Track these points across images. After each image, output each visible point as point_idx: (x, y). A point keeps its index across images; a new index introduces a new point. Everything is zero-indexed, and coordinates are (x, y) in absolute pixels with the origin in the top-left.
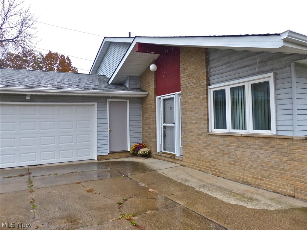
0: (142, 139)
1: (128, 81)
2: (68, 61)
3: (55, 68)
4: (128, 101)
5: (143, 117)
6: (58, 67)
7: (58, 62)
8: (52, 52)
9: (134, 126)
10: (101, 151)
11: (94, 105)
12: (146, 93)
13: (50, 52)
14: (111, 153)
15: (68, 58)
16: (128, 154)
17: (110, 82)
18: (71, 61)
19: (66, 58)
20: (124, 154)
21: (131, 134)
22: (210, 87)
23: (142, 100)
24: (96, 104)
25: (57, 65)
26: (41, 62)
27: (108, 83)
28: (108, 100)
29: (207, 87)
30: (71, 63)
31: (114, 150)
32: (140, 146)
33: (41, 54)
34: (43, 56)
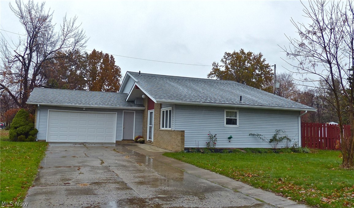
0: (142, 133)
1: (136, 101)
2: (112, 59)
3: (98, 67)
4: (135, 112)
5: (143, 121)
6: (101, 66)
7: (101, 61)
8: (96, 51)
9: (137, 126)
10: (118, 139)
11: (116, 113)
12: (144, 108)
13: (94, 51)
14: (123, 140)
15: (112, 57)
16: (133, 142)
17: (126, 101)
18: (115, 60)
19: (110, 57)
20: (131, 141)
21: (136, 130)
22: (161, 109)
23: (143, 111)
24: (117, 113)
25: (100, 64)
26: (85, 62)
27: (125, 100)
28: (123, 111)
29: (160, 109)
30: (115, 62)
31: (125, 139)
32: (139, 137)
33: (86, 53)
34: (87, 55)
